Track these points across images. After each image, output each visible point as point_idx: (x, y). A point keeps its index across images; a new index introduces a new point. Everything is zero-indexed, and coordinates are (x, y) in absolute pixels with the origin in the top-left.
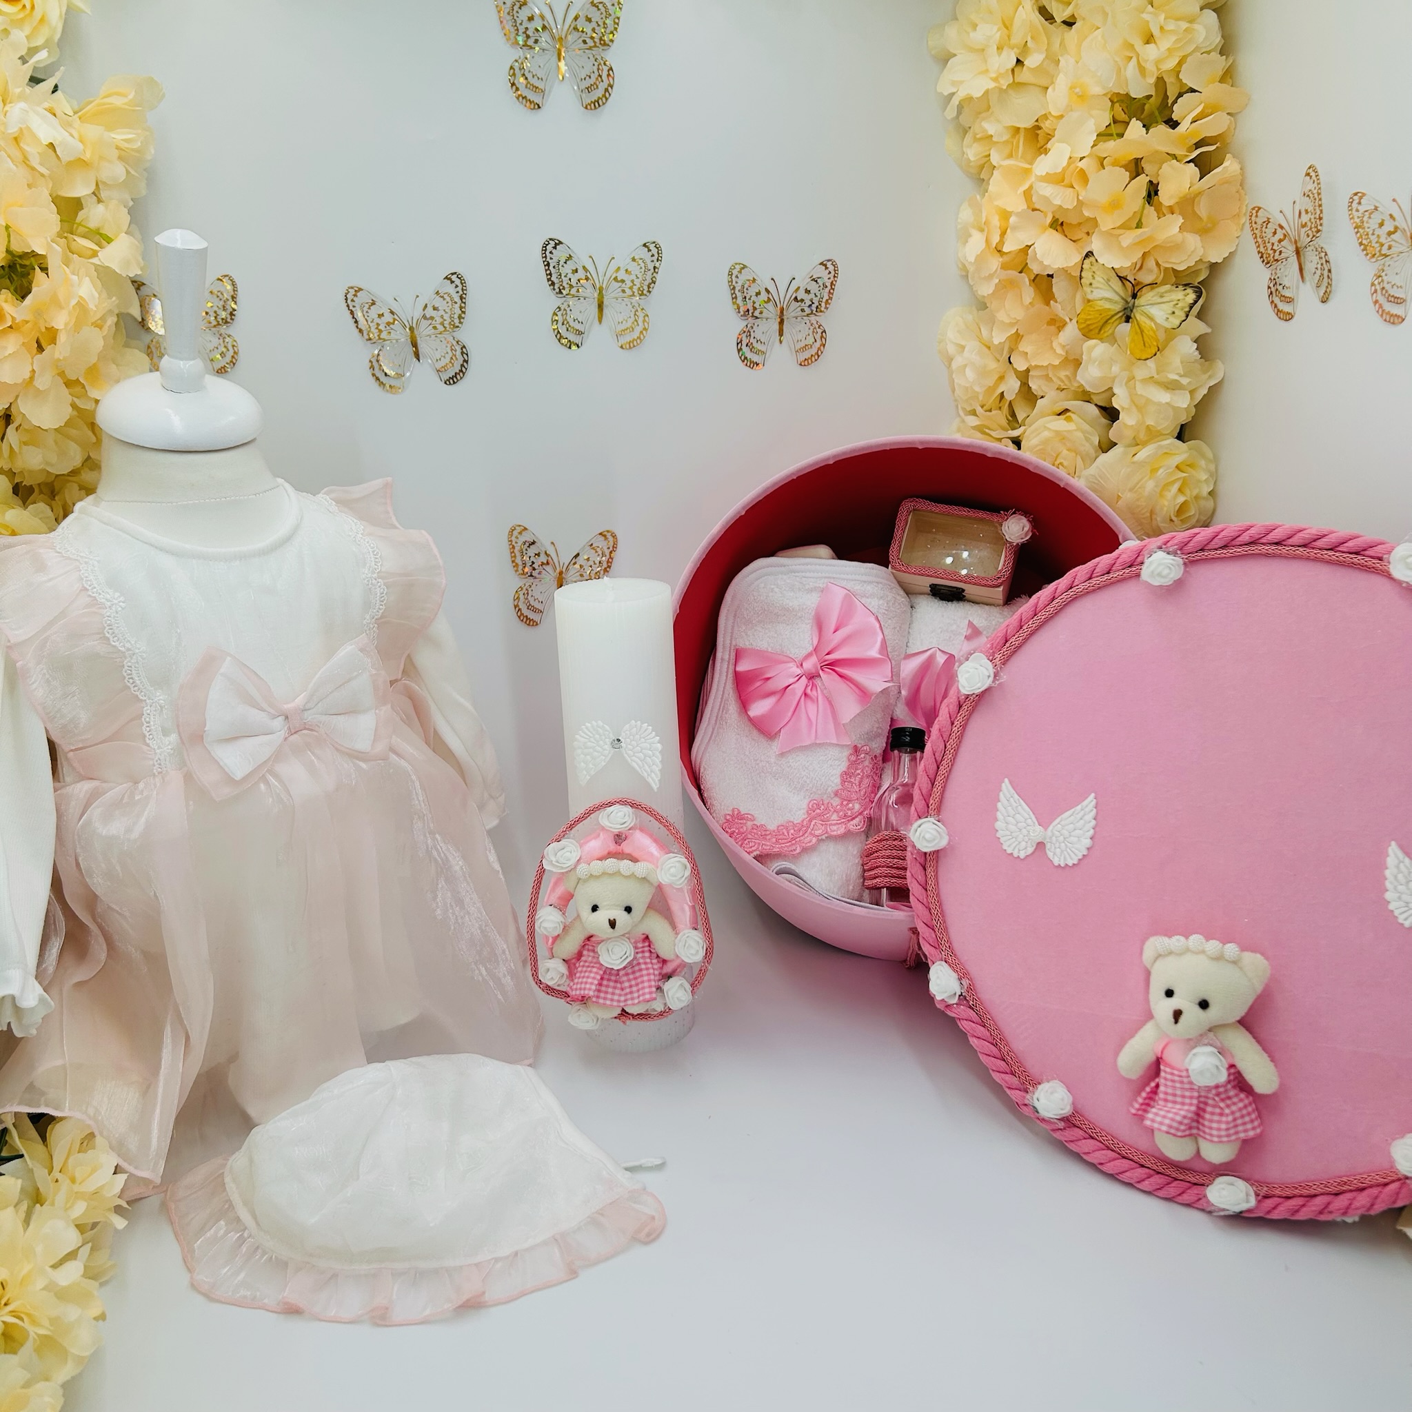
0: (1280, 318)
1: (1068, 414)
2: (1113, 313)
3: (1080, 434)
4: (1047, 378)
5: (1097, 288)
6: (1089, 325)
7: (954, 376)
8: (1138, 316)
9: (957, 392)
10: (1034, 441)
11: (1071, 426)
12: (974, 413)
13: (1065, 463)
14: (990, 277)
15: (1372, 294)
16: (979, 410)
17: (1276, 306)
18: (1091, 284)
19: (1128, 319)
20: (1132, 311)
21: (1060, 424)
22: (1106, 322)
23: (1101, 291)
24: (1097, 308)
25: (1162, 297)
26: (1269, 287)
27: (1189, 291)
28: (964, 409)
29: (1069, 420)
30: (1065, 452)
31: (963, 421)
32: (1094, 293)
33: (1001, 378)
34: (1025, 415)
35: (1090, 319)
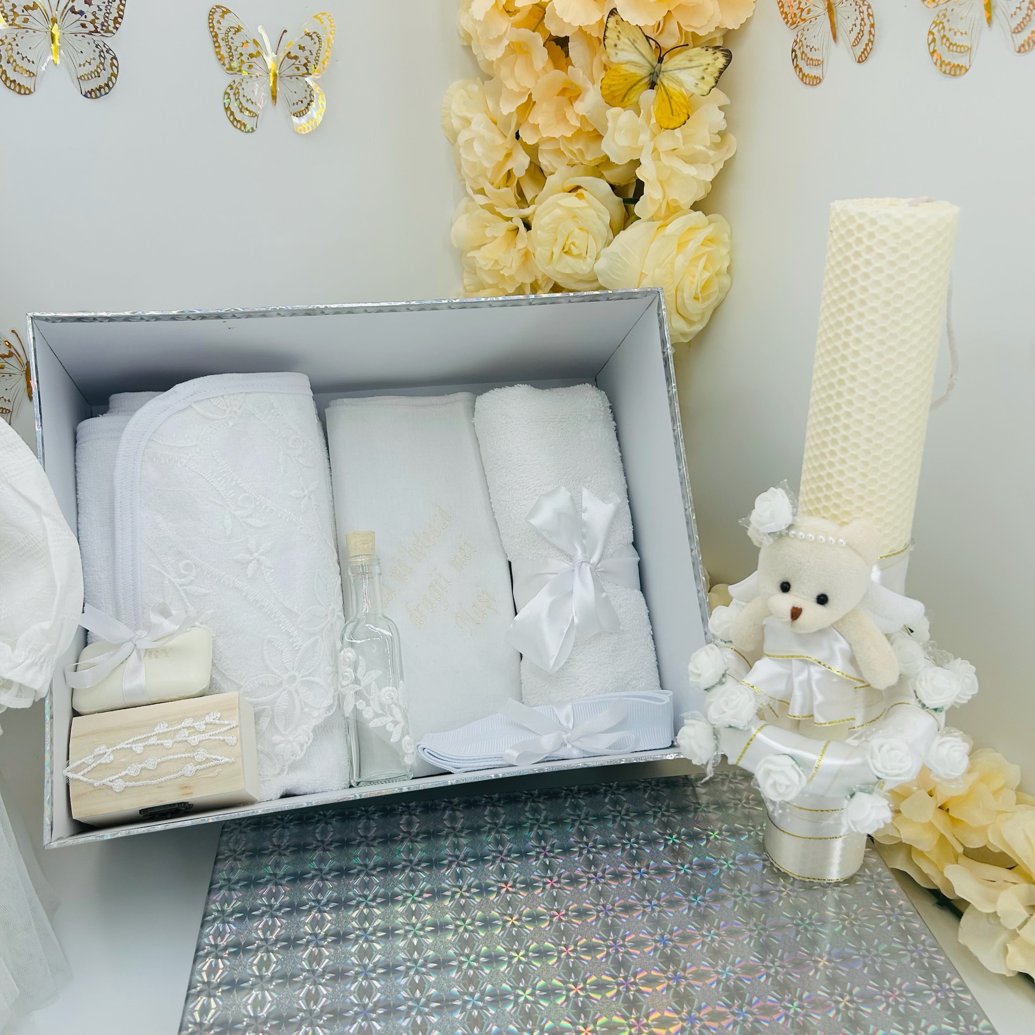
0: (805, 83)
1: (580, 191)
2: (639, 78)
3: (592, 212)
4: (559, 153)
5: (623, 50)
6: (613, 92)
7: (461, 151)
8: (665, 82)
9: (465, 169)
10: (546, 219)
11: (581, 203)
12: (482, 192)
13: (577, 242)
14: (500, 39)
15: (929, 45)
16: (488, 188)
17: (801, 70)
18: (616, 45)
19: (652, 85)
20: (657, 76)
21: (572, 201)
22: (631, 88)
23: (625, 53)
24: (622, 73)
25: (690, 61)
26: (793, 51)
27: (719, 54)
28: (472, 188)
29: (581, 197)
30: (577, 231)
31: (472, 200)
32: (618, 56)
33: (508, 156)
34: (534, 195)
35: (614, 85)
